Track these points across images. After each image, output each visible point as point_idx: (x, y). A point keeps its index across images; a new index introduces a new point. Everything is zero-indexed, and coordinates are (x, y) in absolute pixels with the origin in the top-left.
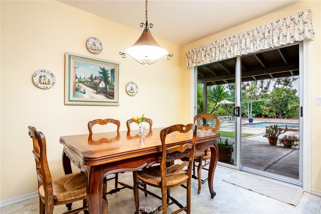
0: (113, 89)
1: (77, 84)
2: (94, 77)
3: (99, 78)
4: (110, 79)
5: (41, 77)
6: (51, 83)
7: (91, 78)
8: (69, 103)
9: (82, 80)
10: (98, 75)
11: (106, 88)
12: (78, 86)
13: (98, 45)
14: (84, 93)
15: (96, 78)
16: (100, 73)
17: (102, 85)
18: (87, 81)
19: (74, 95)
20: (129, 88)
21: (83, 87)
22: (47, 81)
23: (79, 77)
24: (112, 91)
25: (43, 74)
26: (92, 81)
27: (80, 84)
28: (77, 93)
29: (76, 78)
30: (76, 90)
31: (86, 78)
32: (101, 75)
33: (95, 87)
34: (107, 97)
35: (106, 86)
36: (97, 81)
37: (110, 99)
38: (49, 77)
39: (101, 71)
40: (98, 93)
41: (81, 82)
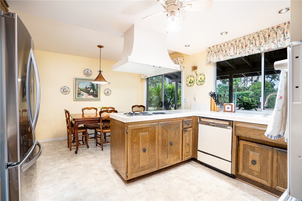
0: (97, 93)
1: (79, 91)
2: (87, 88)
3: (90, 88)
4: (96, 88)
5: (64, 89)
6: (68, 91)
7: (86, 88)
8: (76, 100)
9: (82, 89)
10: (89, 86)
11: (93, 93)
12: (80, 92)
13: (89, 72)
14: (83, 95)
15: (88, 88)
16: (90, 85)
17: (92, 91)
18: (84, 90)
19: (78, 97)
20: (106, 92)
21: (82, 92)
22: (66, 91)
23: (80, 88)
24: (97, 94)
25: (65, 88)
26: (87, 89)
27: (81, 91)
28: (79, 95)
29: (79, 88)
30: (79, 94)
31: (84, 88)
32: (91, 86)
33: (88, 92)
34: (94, 97)
35: (94, 92)
36: (89, 89)
37: (96, 97)
38: (67, 89)
39: (91, 84)
40: (89, 95)
41: (81, 90)
